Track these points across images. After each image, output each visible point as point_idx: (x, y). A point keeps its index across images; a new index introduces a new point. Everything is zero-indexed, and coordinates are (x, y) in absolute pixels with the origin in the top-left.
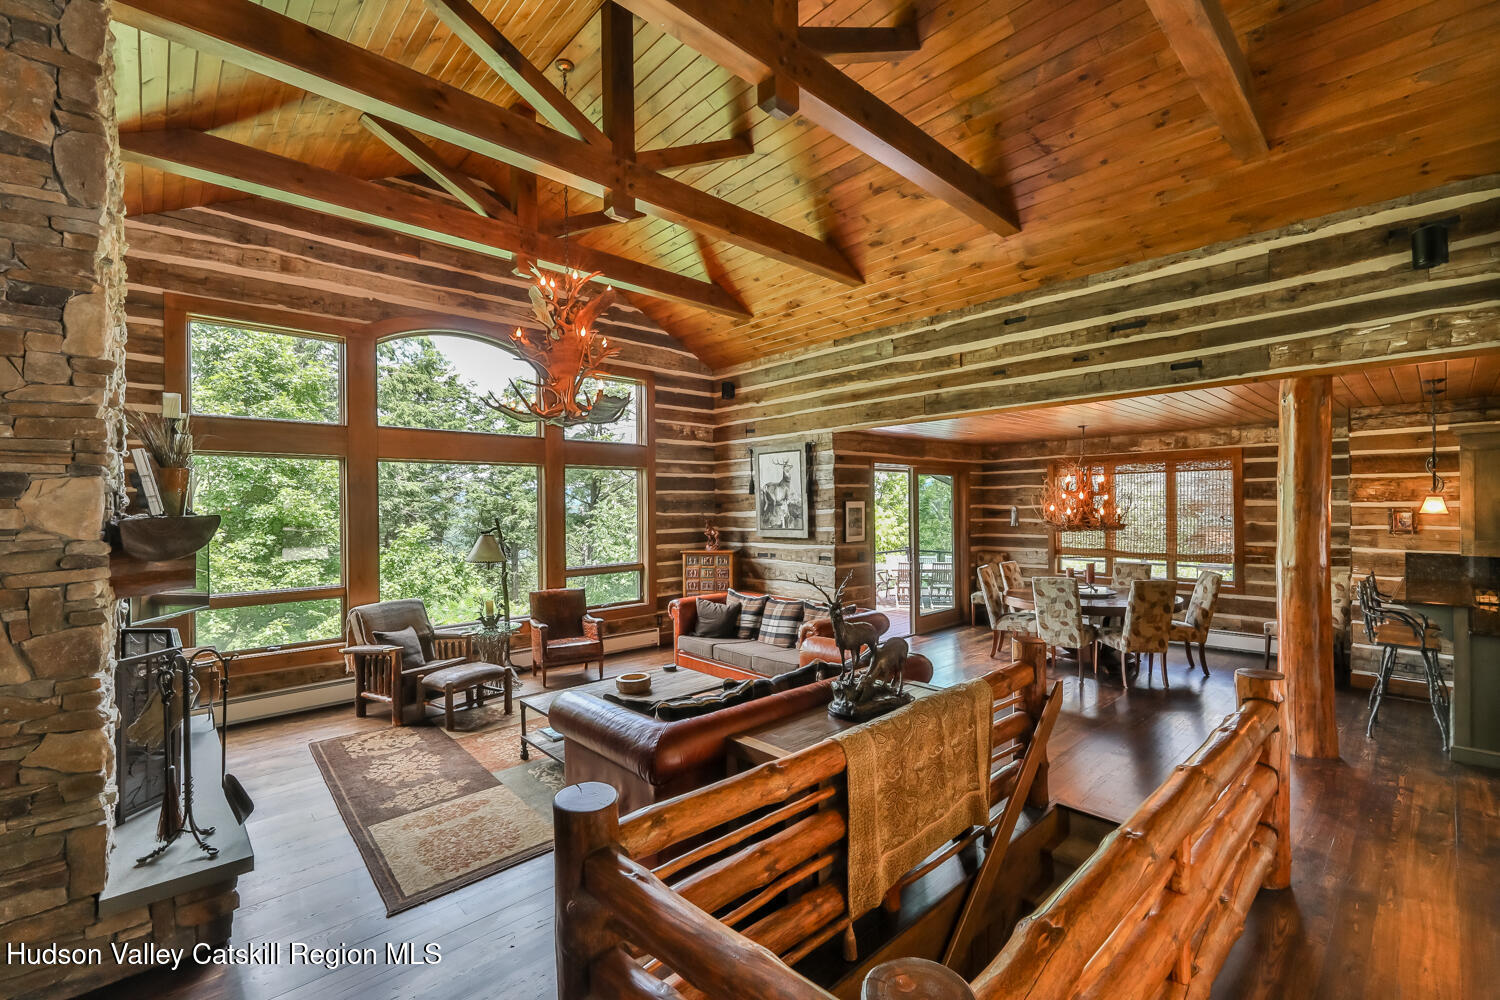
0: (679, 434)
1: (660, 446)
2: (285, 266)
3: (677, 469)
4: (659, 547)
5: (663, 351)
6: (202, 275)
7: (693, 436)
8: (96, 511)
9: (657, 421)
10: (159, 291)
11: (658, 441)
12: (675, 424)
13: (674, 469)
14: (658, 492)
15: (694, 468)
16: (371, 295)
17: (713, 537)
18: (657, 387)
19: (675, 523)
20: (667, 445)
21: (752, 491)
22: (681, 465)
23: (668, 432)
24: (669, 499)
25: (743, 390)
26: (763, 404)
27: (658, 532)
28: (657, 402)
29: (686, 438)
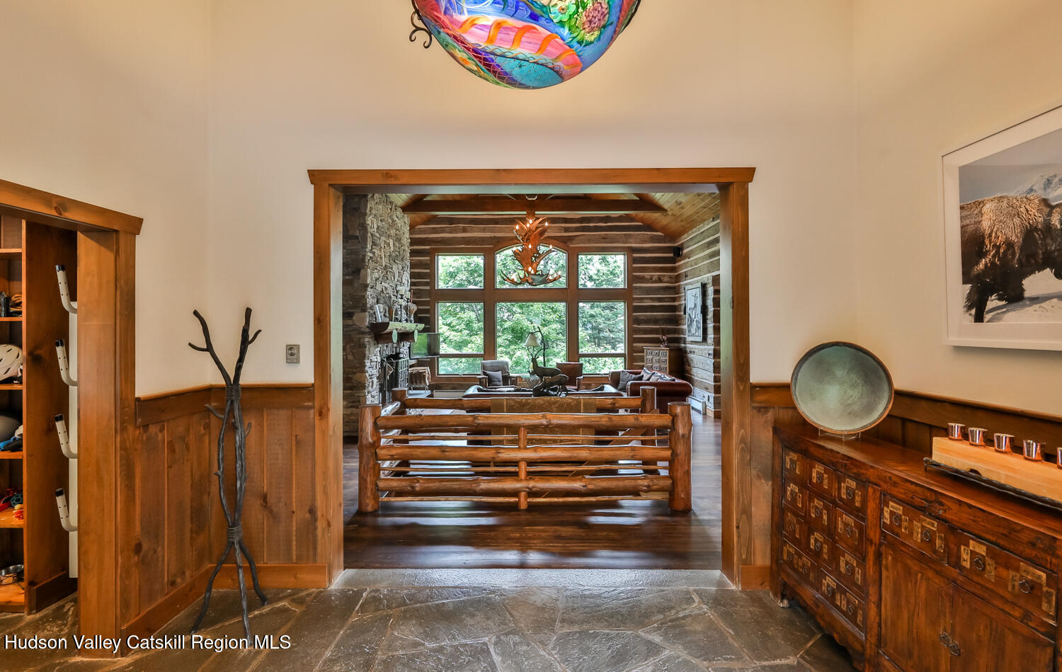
0: (650, 280)
1: (636, 288)
2: (464, 230)
3: (648, 301)
4: (635, 345)
5: (638, 234)
6: (440, 239)
7: (660, 280)
8: (366, 321)
9: (634, 274)
10: (428, 247)
11: (634, 285)
12: (647, 275)
13: (645, 301)
14: (634, 314)
15: (660, 300)
16: (492, 235)
17: (664, 340)
18: (635, 255)
19: (646, 331)
20: (640, 288)
21: (685, 313)
22: (651, 298)
23: (642, 280)
24: (642, 318)
25: (685, 251)
26: (691, 259)
27: (635, 336)
28: (634, 263)
29: (656, 282)
